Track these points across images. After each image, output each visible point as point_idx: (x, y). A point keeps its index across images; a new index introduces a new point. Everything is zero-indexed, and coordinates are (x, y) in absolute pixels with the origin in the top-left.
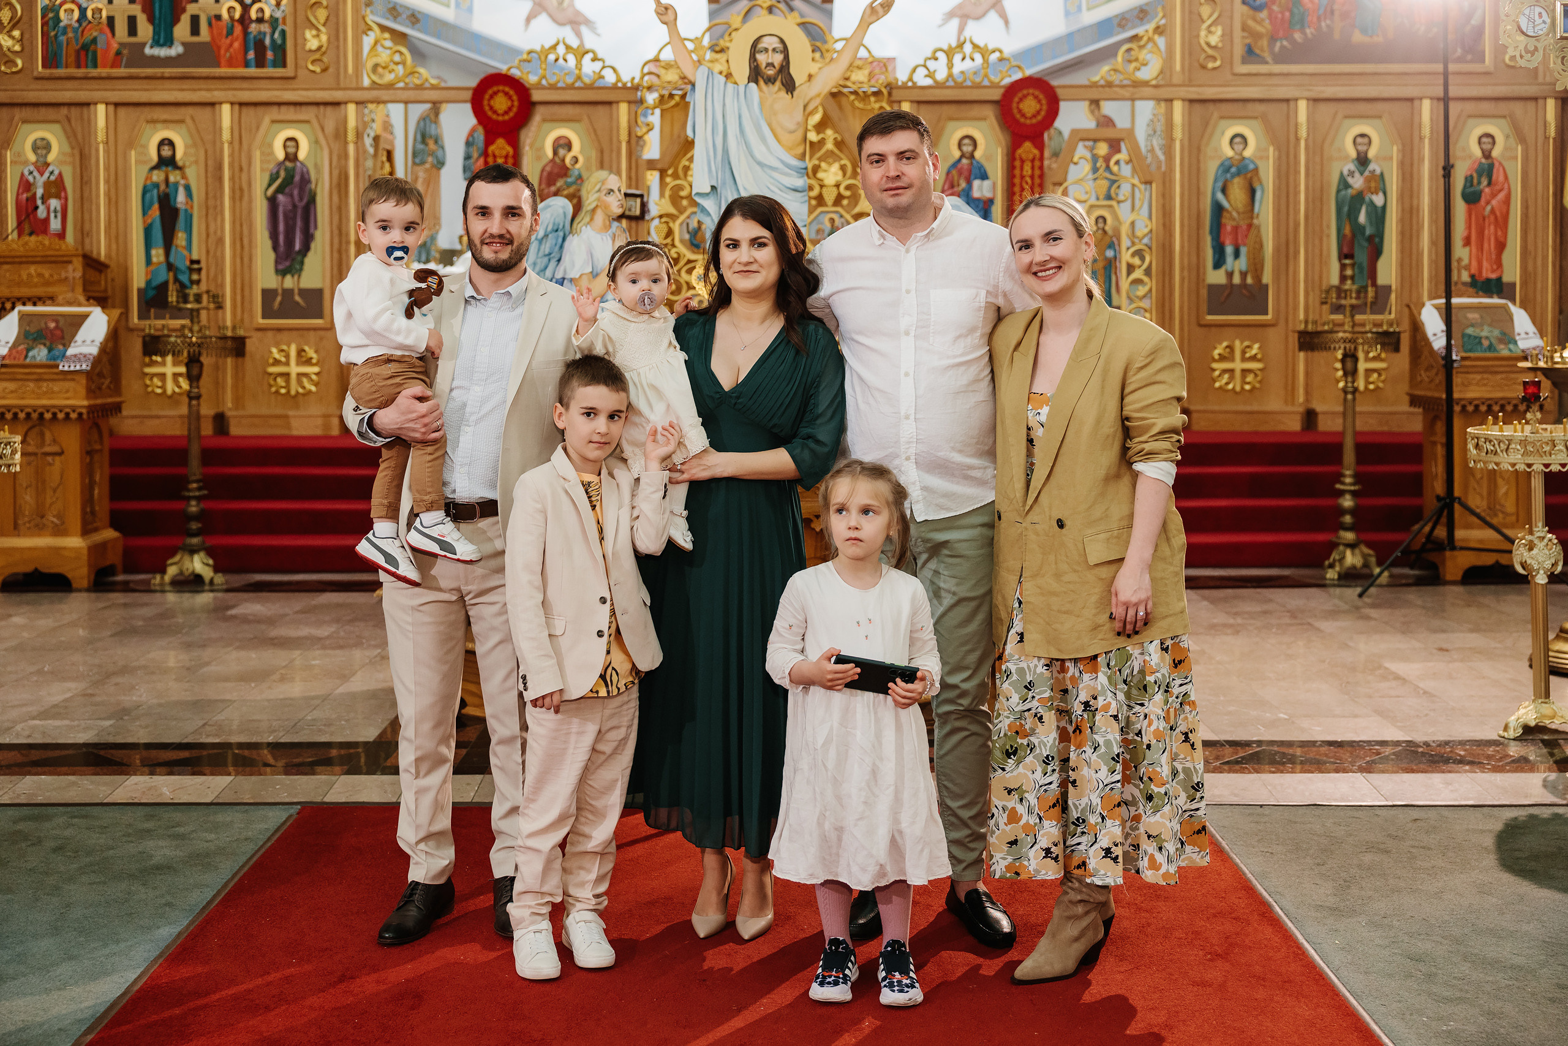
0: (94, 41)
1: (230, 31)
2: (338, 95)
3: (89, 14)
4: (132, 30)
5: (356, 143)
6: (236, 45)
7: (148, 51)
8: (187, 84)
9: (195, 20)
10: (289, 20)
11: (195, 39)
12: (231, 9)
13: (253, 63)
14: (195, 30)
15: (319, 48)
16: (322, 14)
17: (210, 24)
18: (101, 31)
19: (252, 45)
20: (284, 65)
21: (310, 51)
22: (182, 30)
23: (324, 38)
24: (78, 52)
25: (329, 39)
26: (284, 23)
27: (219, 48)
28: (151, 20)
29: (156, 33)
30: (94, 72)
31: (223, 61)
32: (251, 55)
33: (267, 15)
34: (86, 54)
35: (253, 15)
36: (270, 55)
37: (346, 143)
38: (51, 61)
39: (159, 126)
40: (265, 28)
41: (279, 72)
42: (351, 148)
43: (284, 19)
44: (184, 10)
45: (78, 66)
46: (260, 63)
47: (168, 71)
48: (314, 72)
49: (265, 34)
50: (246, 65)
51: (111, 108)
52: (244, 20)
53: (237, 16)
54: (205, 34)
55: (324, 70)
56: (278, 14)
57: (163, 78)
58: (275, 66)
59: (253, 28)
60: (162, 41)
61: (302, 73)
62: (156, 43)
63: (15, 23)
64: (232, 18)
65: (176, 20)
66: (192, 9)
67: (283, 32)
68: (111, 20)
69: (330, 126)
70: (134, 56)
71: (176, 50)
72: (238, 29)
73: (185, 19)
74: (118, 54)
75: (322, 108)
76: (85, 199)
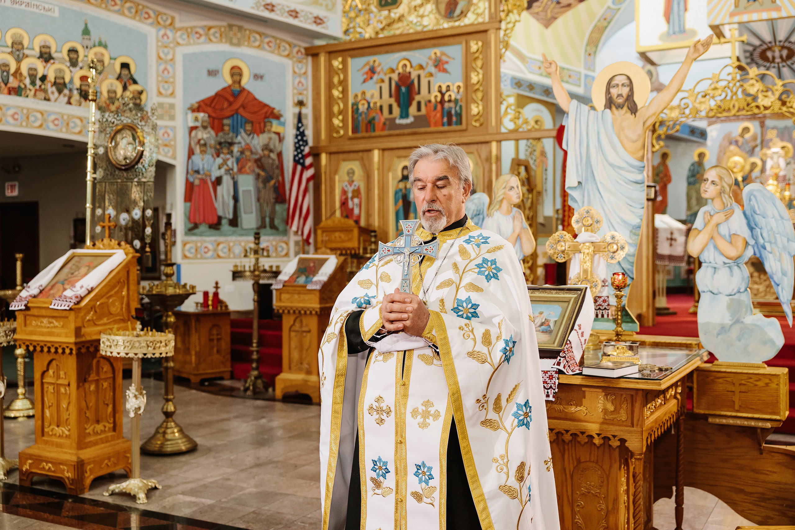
0: (374, 118)
1: (435, 108)
2: (487, 138)
3: (372, 105)
4: (391, 112)
5: (496, 163)
6: (439, 115)
7: (398, 121)
8: (415, 137)
9: (419, 103)
10: (464, 100)
11: (419, 114)
12: (436, 96)
13: (446, 124)
14: (419, 109)
15: (479, 113)
16: (480, 95)
17: (426, 105)
18: (377, 113)
19: (445, 114)
20: (461, 123)
21: (474, 116)
22: (413, 110)
23: (481, 107)
24: (367, 125)
25: (483, 109)
26: (461, 101)
27: (430, 117)
28: (399, 105)
29: (401, 112)
30: (373, 134)
31: (432, 124)
32: (445, 120)
33: (453, 98)
34: (370, 124)
35: (446, 98)
36: (454, 119)
37: (491, 164)
38: (355, 130)
39: (403, 159)
40: (452, 105)
41: (459, 127)
42: (494, 167)
43: (461, 99)
44: (413, 99)
45: (367, 131)
46: (450, 123)
47: (406, 131)
48: (475, 126)
49: (451, 108)
50: (443, 125)
51: (381, 151)
52: (442, 102)
53: (439, 99)
54: (424, 111)
55: (481, 125)
56: (459, 97)
57: (404, 135)
58: (457, 124)
59: (447, 105)
60: (404, 115)
61: (470, 127)
62: (402, 117)
63: (340, 113)
64: (436, 101)
65: (410, 104)
66: (417, 98)
67: (461, 107)
68: (381, 107)
69: (484, 155)
70: (391, 124)
71: (410, 120)
72: (439, 106)
73: (414, 104)
74: (384, 124)
75: (480, 145)
76: (369, 198)
